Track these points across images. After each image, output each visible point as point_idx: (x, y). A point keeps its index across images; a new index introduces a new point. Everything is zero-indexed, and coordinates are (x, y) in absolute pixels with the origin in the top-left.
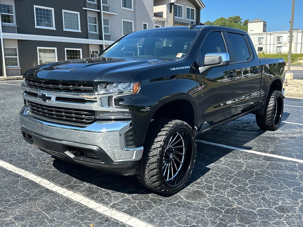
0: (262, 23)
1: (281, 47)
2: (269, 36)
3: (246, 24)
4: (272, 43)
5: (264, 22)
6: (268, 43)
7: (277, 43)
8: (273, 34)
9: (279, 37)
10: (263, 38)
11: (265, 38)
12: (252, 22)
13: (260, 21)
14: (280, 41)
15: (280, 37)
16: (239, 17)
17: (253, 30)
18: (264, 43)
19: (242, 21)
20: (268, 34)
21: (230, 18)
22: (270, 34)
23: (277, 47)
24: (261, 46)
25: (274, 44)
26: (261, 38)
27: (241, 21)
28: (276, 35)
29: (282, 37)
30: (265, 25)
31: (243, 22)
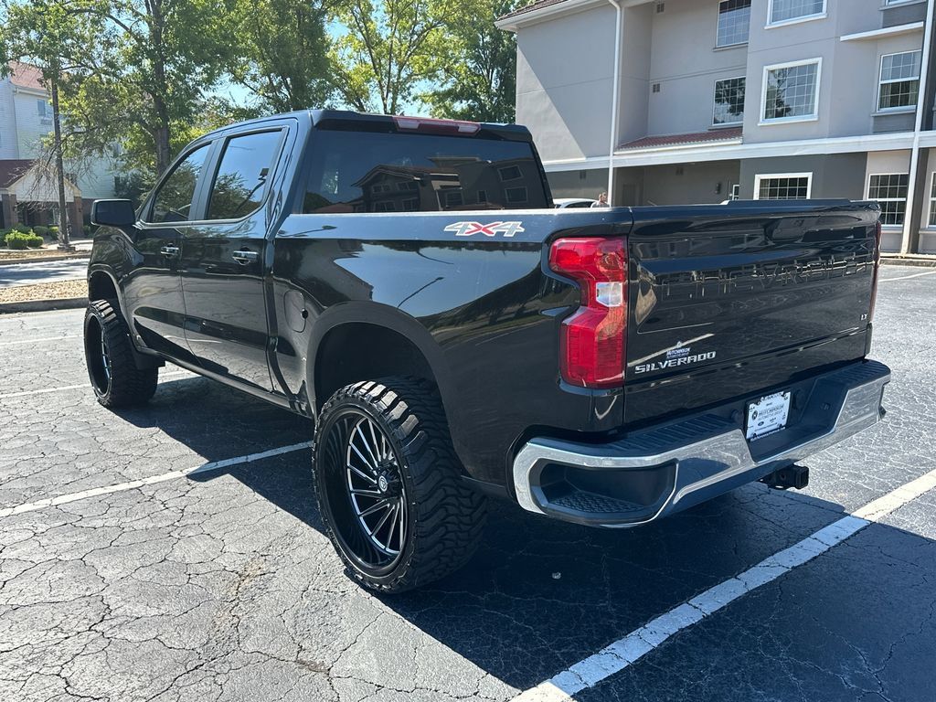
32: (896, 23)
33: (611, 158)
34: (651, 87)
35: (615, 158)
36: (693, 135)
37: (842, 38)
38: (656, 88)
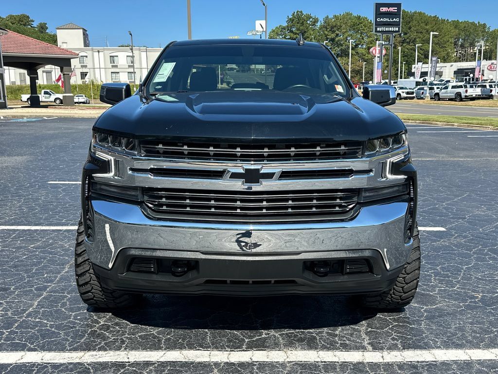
0: (81, 31)
1: (118, 73)
2: (96, 54)
3: (41, 30)
4: (102, 66)
5: (83, 29)
6: (97, 66)
7: (111, 67)
8: (102, 50)
9: (113, 56)
10: (86, 57)
11: (90, 57)
12: (62, 27)
13: (77, 27)
14: (115, 63)
15: (115, 58)
16: (28, 17)
17: (66, 43)
18: (90, 65)
19: (35, 24)
20: (94, 50)
21: (11, 17)
22: (97, 50)
23: (112, 73)
24: (85, 70)
25: (107, 67)
26: (84, 56)
27: (32, 24)
28: (108, 53)
29: (117, 56)
30: (85, 35)
31: (36, 26)
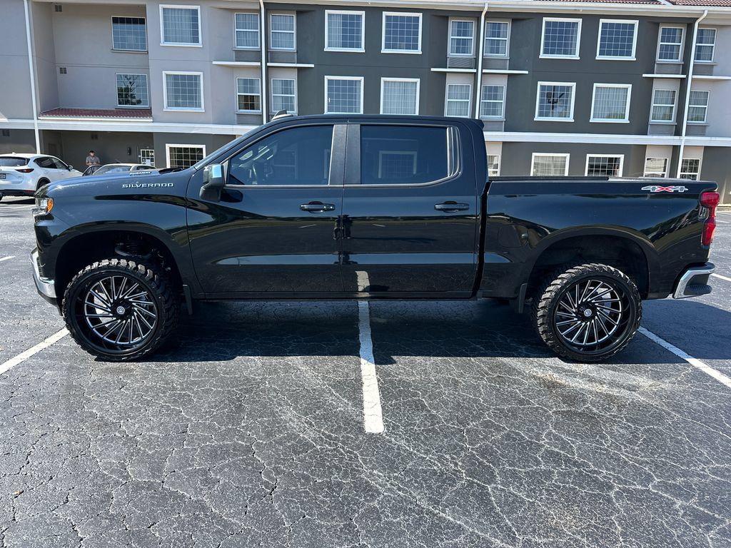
32: (246, 59)
33: (35, 121)
34: (58, 71)
35: (39, 121)
36: (97, 111)
37: (214, 63)
38: (63, 71)
